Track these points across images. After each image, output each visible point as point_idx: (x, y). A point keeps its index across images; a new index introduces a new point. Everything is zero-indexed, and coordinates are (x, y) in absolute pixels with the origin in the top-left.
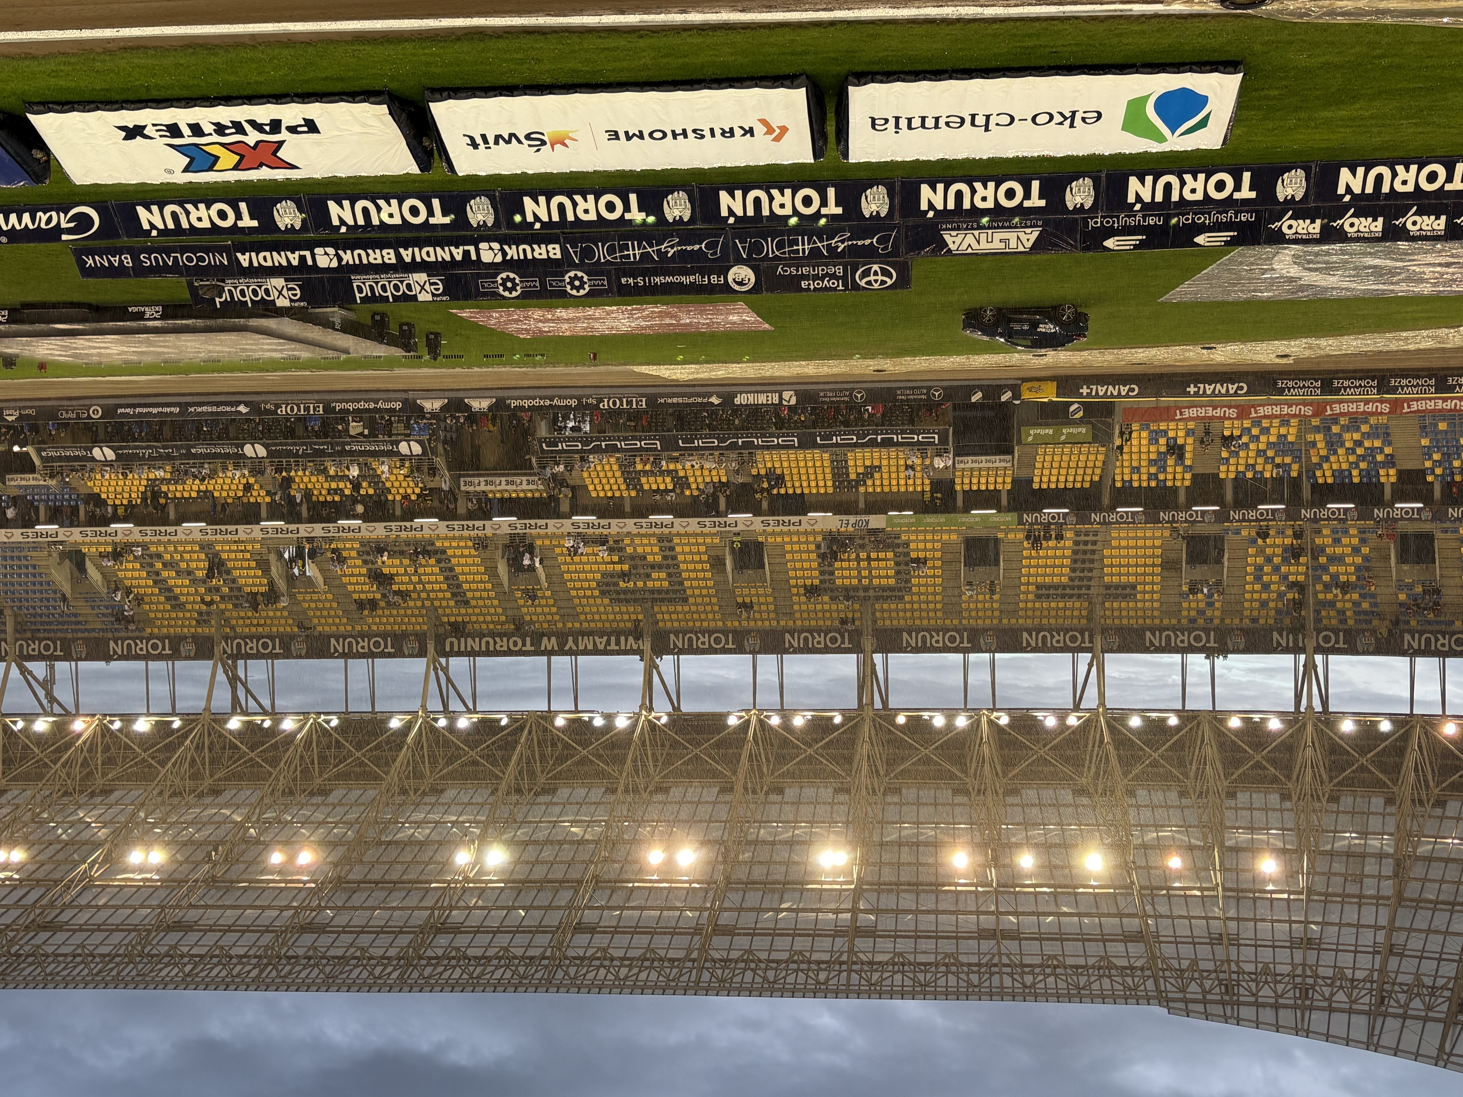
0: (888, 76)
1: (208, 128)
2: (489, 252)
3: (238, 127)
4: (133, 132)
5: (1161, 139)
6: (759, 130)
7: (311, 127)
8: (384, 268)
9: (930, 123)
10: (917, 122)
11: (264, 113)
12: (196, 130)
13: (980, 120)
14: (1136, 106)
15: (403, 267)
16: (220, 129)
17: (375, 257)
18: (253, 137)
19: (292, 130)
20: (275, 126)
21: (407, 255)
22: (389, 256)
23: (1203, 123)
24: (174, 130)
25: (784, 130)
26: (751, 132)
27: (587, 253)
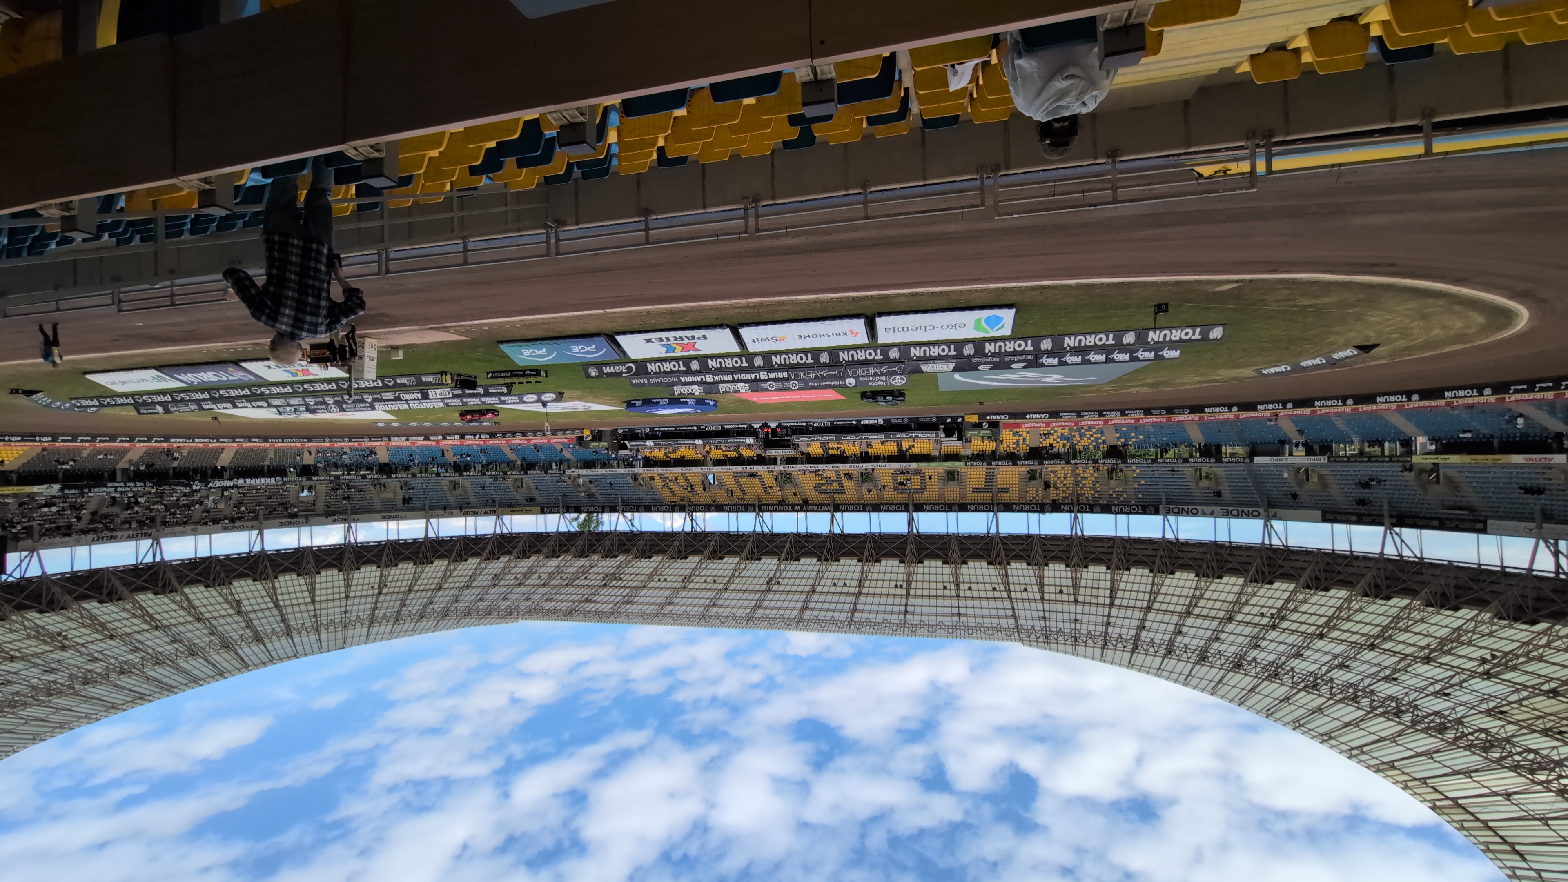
1: (672, 339)
2: (763, 375)
3: (681, 338)
4: (649, 341)
5: (988, 333)
6: (849, 333)
7: (705, 337)
8: (728, 381)
11: (689, 333)
12: (668, 339)
13: (923, 328)
14: (978, 322)
15: (734, 381)
16: (676, 339)
17: (726, 378)
18: (686, 341)
19: (699, 338)
20: (693, 337)
23: (1003, 326)
24: (661, 340)
25: (857, 333)
26: (846, 334)
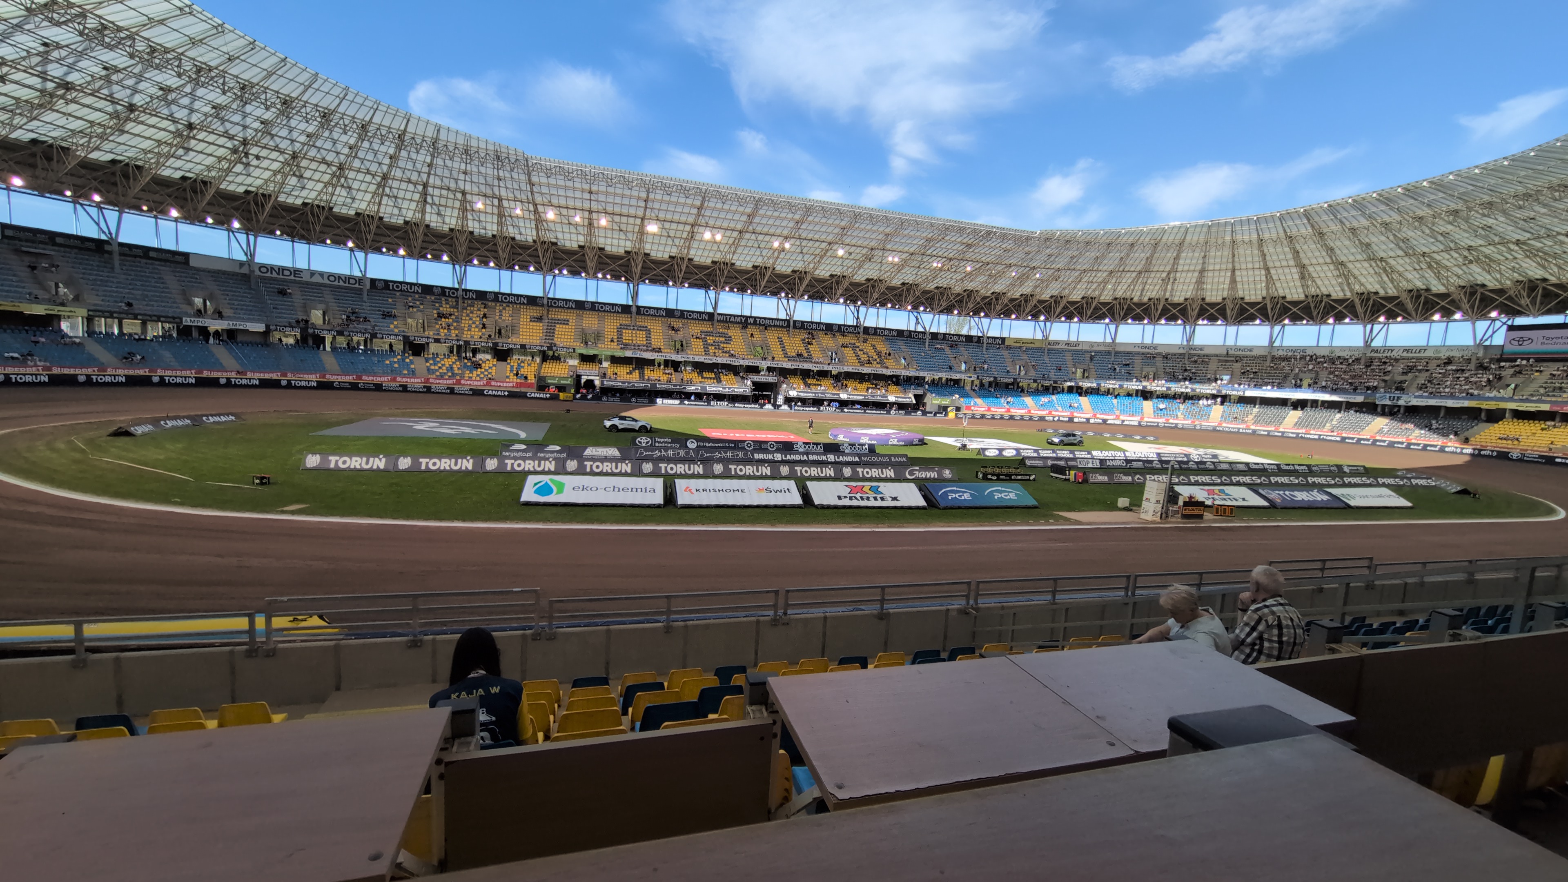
0: (649, 506)
1: (872, 499)
2: (778, 457)
3: (862, 498)
4: (895, 499)
5: (550, 480)
6: (694, 491)
7: (839, 498)
8: (813, 453)
9: (634, 490)
10: (639, 490)
11: (855, 503)
12: (875, 499)
13: (616, 490)
14: (560, 491)
15: (807, 454)
16: (868, 499)
17: (815, 458)
18: (858, 496)
19: (845, 497)
20: (851, 498)
21: (805, 458)
22: (811, 457)
23: (536, 484)
24: (882, 499)
25: (685, 490)
26: (697, 490)
27: (745, 455)
